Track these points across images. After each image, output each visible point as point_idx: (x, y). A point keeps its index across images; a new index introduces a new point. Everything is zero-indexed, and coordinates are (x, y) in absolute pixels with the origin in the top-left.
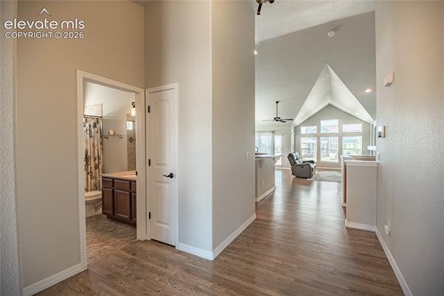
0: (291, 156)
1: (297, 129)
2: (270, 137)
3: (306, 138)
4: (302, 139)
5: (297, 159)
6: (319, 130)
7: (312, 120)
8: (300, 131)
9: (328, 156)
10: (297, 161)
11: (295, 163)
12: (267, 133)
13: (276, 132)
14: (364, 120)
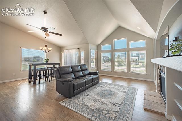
6: (113, 46)
7: (108, 39)
9: (139, 64)
13: (81, 49)
14: (149, 37)
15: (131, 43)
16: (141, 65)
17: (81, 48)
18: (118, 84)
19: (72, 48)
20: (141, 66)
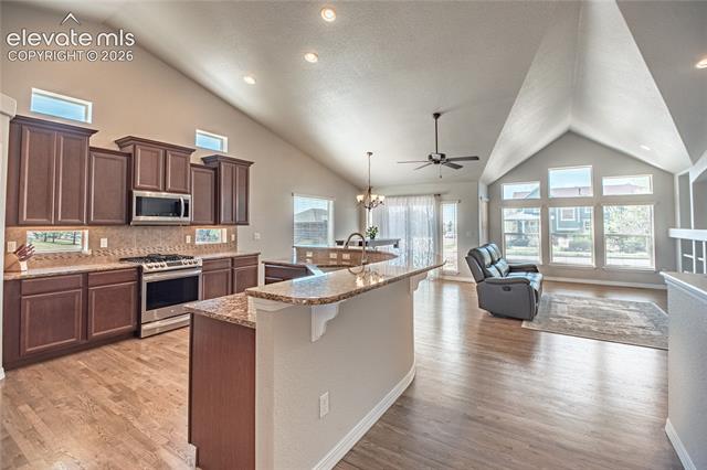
0: (474, 257)
1: (493, 189)
2: (432, 208)
3: (514, 210)
4: (506, 211)
5: (493, 263)
6: (545, 189)
7: (531, 167)
8: (500, 195)
10: (492, 270)
11: (487, 275)
12: (423, 199)
13: (444, 197)
14: (659, 166)
15: (606, 182)
16: (567, 246)
17: (446, 193)
18: (614, 298)
19: (414, 192)
20: (566, 250)
